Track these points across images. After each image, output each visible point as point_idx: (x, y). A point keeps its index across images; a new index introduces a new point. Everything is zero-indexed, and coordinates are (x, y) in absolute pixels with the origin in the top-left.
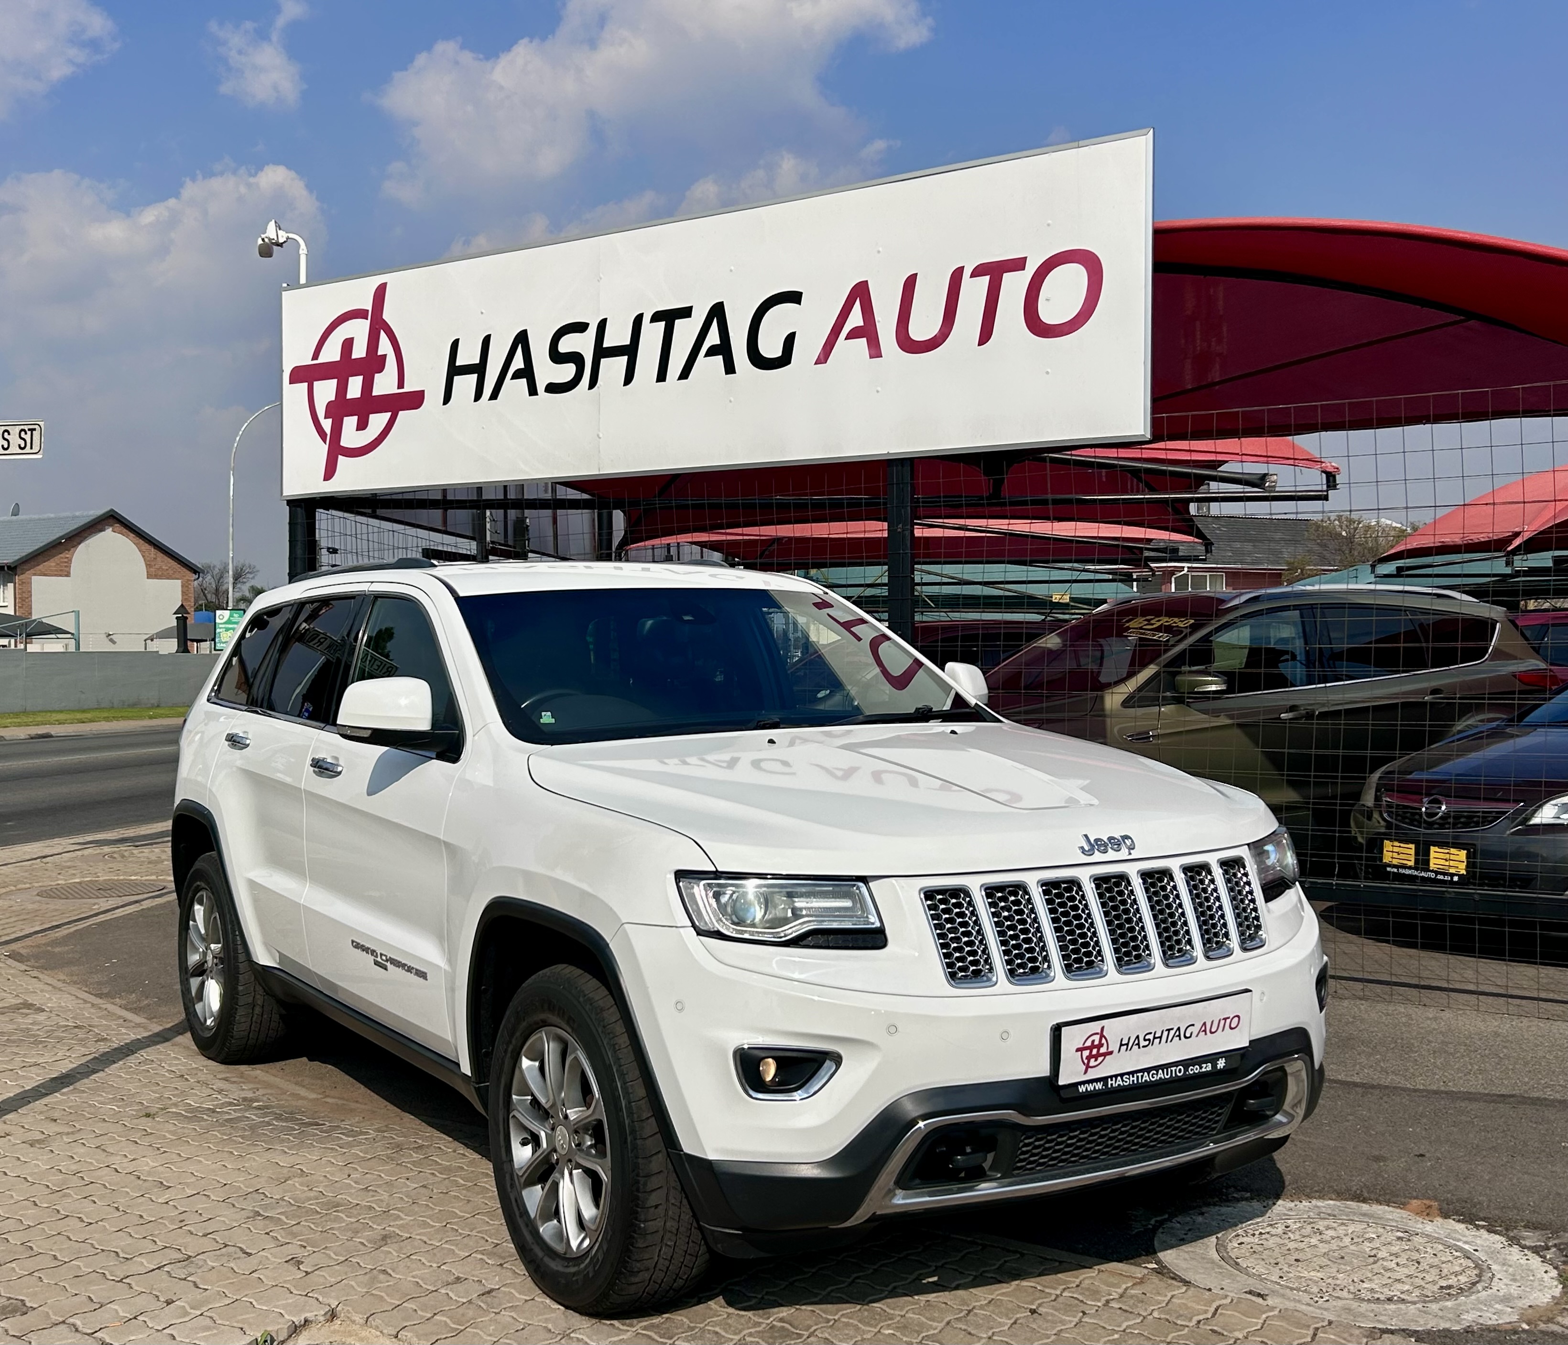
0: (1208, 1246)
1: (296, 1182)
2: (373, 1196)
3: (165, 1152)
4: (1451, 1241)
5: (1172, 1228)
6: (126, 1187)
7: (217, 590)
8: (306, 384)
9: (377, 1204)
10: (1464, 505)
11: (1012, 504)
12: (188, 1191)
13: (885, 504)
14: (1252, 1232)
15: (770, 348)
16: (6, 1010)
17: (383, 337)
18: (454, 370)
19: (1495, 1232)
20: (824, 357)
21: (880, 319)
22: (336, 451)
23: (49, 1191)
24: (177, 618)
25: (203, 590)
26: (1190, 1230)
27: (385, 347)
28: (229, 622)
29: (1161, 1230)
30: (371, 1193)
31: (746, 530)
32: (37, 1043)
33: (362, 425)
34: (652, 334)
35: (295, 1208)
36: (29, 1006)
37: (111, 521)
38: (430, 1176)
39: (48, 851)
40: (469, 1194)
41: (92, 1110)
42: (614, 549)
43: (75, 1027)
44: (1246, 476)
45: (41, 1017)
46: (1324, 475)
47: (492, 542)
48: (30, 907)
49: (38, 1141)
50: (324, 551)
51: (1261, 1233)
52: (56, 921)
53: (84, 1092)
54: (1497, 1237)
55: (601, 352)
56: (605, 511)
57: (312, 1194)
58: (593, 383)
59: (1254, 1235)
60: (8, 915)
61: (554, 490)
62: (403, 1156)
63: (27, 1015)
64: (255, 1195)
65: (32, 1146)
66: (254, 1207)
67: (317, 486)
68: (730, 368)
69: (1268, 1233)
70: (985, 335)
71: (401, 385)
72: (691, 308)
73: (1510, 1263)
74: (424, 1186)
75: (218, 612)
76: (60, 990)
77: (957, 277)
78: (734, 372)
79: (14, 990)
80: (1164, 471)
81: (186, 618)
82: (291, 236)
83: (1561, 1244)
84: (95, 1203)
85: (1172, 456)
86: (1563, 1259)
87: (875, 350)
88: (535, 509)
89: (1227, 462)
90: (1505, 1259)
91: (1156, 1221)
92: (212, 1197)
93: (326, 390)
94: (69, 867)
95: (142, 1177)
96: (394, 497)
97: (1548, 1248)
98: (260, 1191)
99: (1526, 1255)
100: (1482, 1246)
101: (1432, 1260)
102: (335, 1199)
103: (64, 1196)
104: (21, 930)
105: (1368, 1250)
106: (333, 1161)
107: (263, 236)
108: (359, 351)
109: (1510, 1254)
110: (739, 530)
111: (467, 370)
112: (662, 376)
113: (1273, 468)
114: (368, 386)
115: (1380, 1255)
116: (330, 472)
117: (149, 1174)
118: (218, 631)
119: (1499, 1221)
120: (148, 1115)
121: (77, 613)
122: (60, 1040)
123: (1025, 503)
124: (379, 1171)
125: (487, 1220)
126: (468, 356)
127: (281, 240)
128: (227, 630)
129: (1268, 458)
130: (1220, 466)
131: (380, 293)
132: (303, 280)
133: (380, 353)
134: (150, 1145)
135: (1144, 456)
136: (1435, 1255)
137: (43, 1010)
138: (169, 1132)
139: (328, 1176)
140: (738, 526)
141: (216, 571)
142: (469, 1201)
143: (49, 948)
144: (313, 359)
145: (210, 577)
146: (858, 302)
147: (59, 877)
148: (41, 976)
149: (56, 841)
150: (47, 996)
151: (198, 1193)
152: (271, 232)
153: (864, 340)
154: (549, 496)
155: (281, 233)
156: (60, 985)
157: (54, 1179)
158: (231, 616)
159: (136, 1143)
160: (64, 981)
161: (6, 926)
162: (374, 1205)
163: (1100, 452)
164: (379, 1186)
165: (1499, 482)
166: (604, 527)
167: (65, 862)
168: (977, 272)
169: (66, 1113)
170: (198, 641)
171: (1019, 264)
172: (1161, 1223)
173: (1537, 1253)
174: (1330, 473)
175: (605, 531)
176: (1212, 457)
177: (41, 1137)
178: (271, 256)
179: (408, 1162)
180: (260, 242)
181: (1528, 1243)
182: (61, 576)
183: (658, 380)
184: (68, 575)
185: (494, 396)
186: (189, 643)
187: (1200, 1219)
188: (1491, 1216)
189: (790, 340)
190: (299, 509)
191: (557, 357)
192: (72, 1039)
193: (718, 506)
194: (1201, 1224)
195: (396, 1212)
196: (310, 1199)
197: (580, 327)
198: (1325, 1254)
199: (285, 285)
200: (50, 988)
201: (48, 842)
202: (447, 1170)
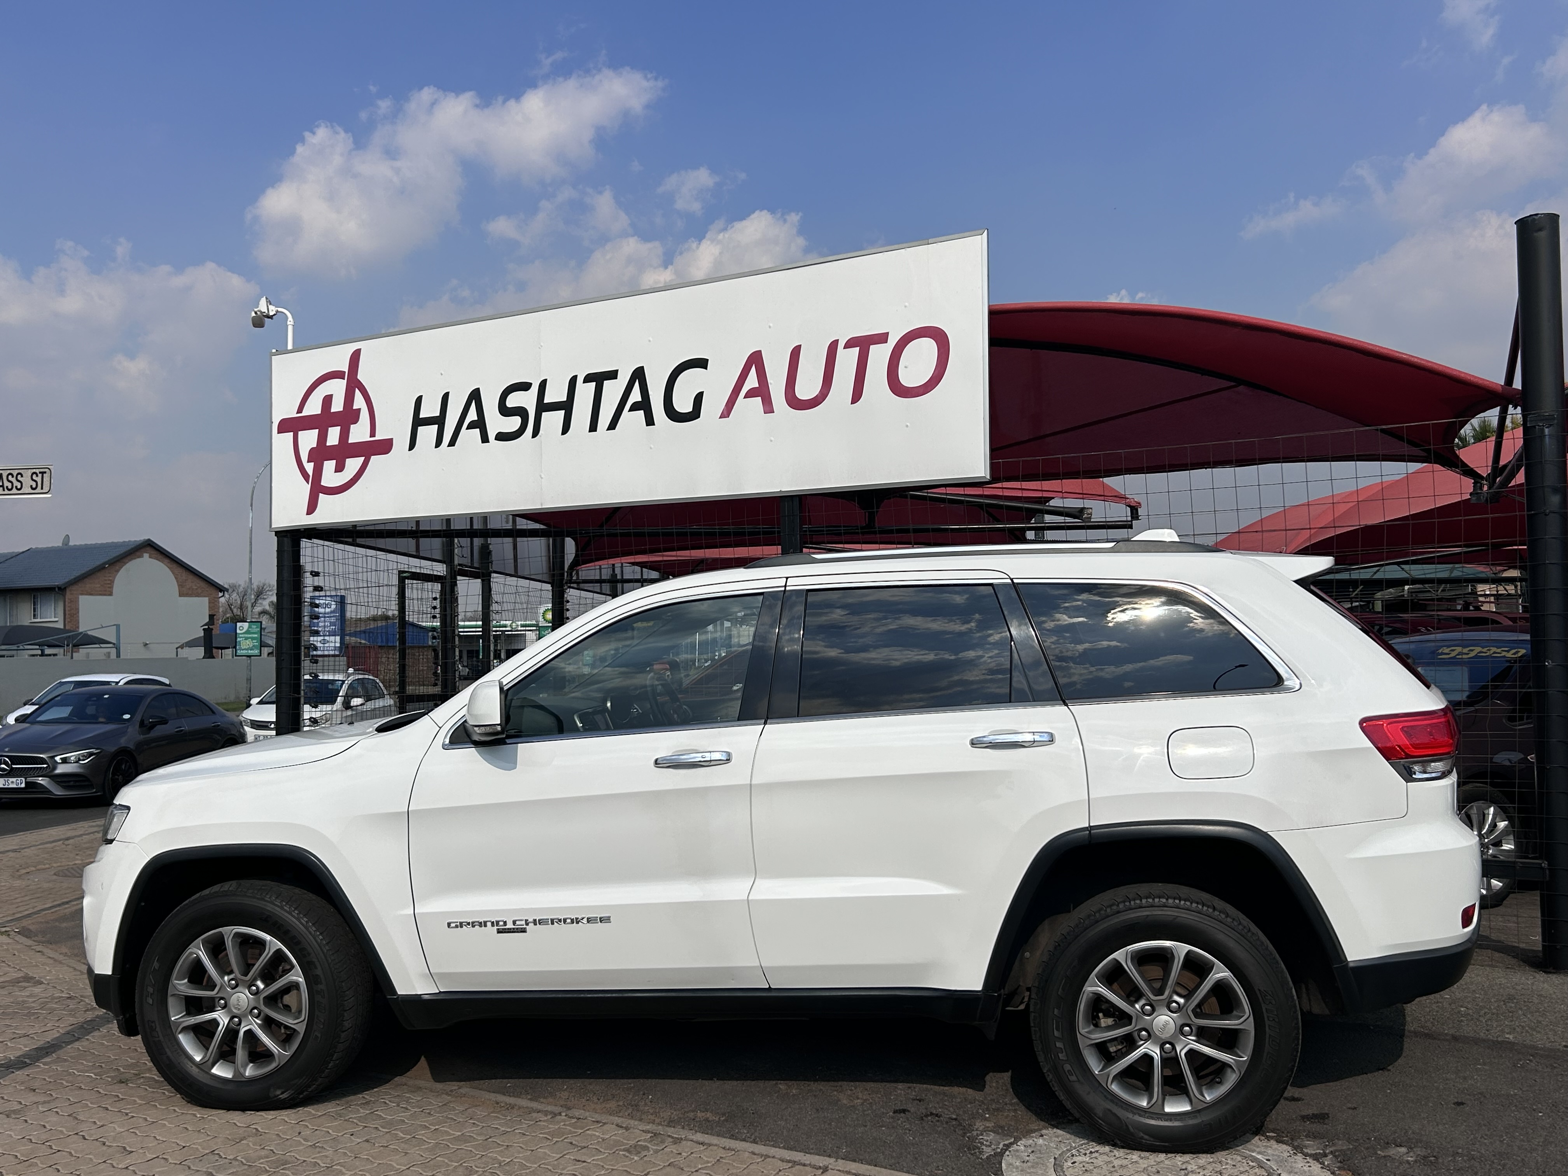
0: (1047, 1166)
1: (250, 1142)
2: (319, 1152)
3: (133, 1117)
4: (1248, 1152)
5: (1017, 1151)
6: (90, 1154)
7: (241, 605)
8: (292, 433)
9: (322, 1160)
10: (1239, 532)
11: (881, 532)
12: (148, 1155)
13: (779, 532)
14: (1084, 1152)
15: (683, 405)
16: (6, 984)
17: (358, 394)
18: (418, 422)
19: (1282, 1142)
20: (727, 412)
21: (772, 382)
22: (317, 490)
23: (17, 1161)
24: (204, 629)
25: (230, 605)
26: (1033, 1152)
27: (359, 402)
28: (247, 632)
29: (1007, 1153)
30: (318, 1149)
31: (679, 553)
32: (29, 1015)
33: (339, 468)
34: (585, 393)
35: (246, 1167)
36: (27, 979)
37: (148, 548)
38: (374, 1131)
39: (70, 834)
40: (406, 1146)
41: (71, 1079)
42: (566, 569)
43: (68, 998)
44: (1066, 510)
45: (37, 990)
46: (1129, 509)
47: (460, 565)
48: (46, 885)
49: (15, 1112)
50: (308, 575)
51: (1091, 1152)
52: (67, 898)
53: (66, 1060)
54: (1285, 1147)
55: (542, 407)
56: (558, 539)
57: (263, 1153)
58: (535, 433)
59: (1085, 1154)
60: (23, 894)
61: (514, 522)
62: (350, 1111)
63: (25, 988)
64: (211, 1157)
65: (8, 1116)
66: (208, 1168)
67: (302, 520)
68: (650, 421)
69: (1097, 1151)
70: (857, 396)
71: (373, 434)
72: (617, 371)
73: (1296, 1170)
74: (367, 1141)
75: (239, 624)
76: (60, 962)
77: (833, 348)
78: (653, 424)
79: (17, 964)
80: (1002, 506)
81: (212, 629)
82: (280, 309)
83: (1336, 1151)
84: (59, 1171)
85: (1007, 493)
86: (1339, 1164)
87: (768, 407)
88: (500, 537)
89: (1053, 498)
90: (1291, 1167)
91: (1004, 1145)
92: (170, 1161)
93: (309, 439)
94: (87, 848)
95: (107, 1143)
96: (367, 528)
97: (1325, 1155)
98: (216, 1152)
99: (1308, 1162)
100: (1273, 1155)
101: (1232, 1171)
102: (282, 1157)
103: (30, 1166)
104: (33, 908)
105: (1179, 1163)
106: (286, 1119)
107: (256, 310)
108: (337, 406)
109: (1295, 1162)
110: (674, 553)
111: (428, 421)
112: (593, 427)
113: (1087, 503)
114: (345, 435)
115: (1189, 1168)
116: (312, 508)
117: (114, 1139)
118: (238, 639)
119: (1286, 1132)
120: (121, 1082)
121: (118, 627)
122: (51, 1011)
123: (891, 532)
124: (328, 1127)
125: (421, 1172)
126: (430, 410)
127: (271, 313)
128: (246, 639)
129: (1083, 495)
130: (1048, 501)
131: (355, 358)
132: (290, 347)
133: (355, 407)
134: (119, 1111)
135: (986, 493)
136: (1233, 1165)
137: (42, 983)
138: (140, 1097)
139: (281, 1134)
140: (672, 550)
141: (241, 589)
142: (406, 1153)
143: (57, 924)
144: (297, 413)
145: (235, 595)
146: (754, 367)
147: (77, 857)
148: (45, 950)
149: (81, 824)
150: (48, 969)
151: (158, 1157)
152: (263, 307)
153: (760, 398)
154: (509, 526)
155: (271, 307)
156: (61, 958)
157: (23, 1150)
158: (250, 627)
159: (107, 1109)
160: (65, 955)
161: (20, 904)
162: (318, 1161)
163: (950, 490)
164: (326, 1142)
165: (1266, 514)
166: (558, 552)
167: (85, 843)
168: (849, 344)
169: (45, 1082)
170: (222, 648)
171: (882, 338)
172: (1008, 1146)
173: (1318, 1160)
174: (1134, 507)
175: (558, 555)
176: (1039, 494)
177: (17, 1107)
178: (263, 327)
179: (355, 1118)
180: (253, 314)
181: (1309, 1151)
182: (105, 595)
183: (590, 431)
184: (111, 594)
185: (452, 443)
186: (214, 651)
187: (1040, 1141)
188: (1279, 1128)
189: (699, 399)
190: (285, 539)
191: (505, 411)
192: (64, 1010)
193: (642, 534)
194: (1041, 1146)
195: (339, 1167)
196: (260, 1158)
197: (525, 387)
198: (1144, 1168)
199: (274, 351)
200: (52, 961)
201: (73, 826)
202: (390, 1124)
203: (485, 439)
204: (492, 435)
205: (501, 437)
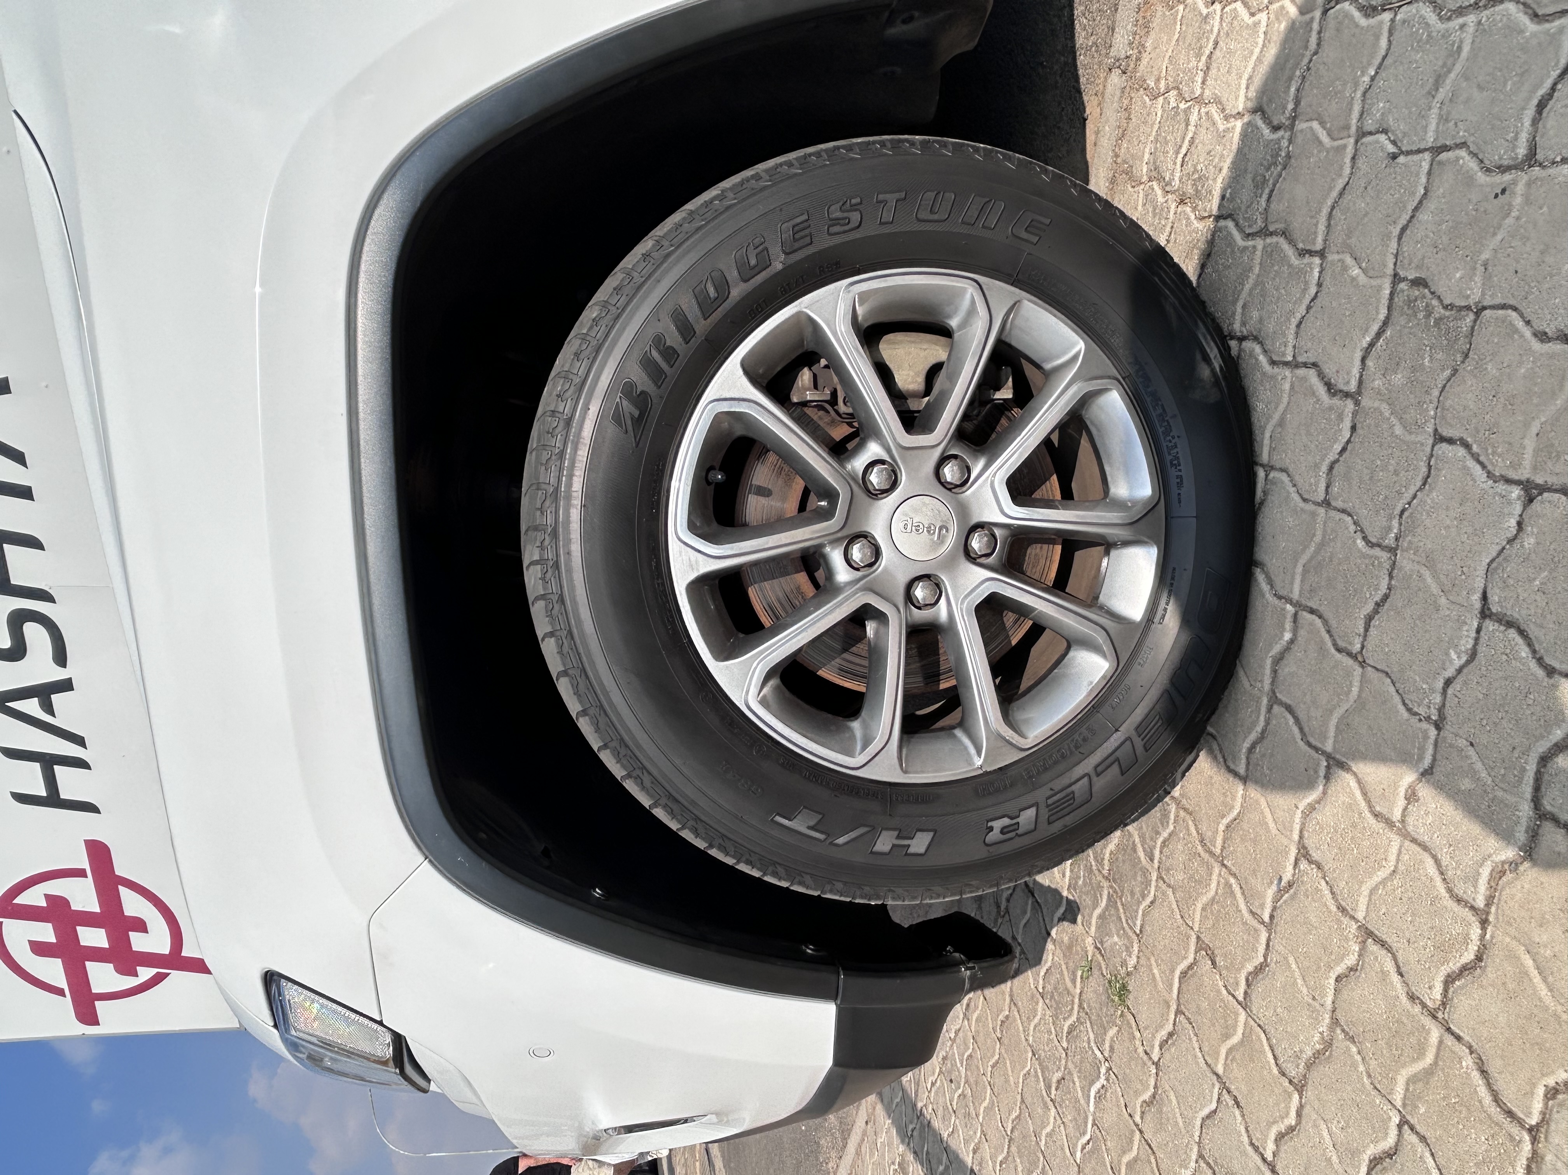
8: (98, 1003)
17: (23, 899)
18: (53, 799)
22: (177, 960)
27: (34, 897)
33: (141, 926)
71: (81, 873)
93: (102, 976)
108: (46, 933)
111: (51, 781)
112: (25, 493)
114: (89, 919)
126: (33, 779)
133: (44, 904)
144: (65, 996)
183: (33, 498)
191: (18, 650)
203: (66, 686)
204: (58, 674)
205: (61, 657)
